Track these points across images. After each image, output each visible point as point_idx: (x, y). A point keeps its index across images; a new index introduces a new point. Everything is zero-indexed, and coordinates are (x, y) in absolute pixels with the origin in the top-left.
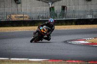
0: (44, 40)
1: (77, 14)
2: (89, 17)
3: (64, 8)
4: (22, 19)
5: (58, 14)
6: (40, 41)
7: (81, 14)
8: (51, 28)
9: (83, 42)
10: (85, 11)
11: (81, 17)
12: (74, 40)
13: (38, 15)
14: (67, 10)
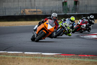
1: (89, 9)
7: (94, 9)
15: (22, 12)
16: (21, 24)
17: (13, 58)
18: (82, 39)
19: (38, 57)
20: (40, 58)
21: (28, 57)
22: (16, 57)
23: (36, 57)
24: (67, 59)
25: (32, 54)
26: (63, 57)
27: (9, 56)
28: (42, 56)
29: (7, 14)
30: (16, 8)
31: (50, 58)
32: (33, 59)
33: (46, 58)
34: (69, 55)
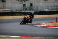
0: (29, 23)
1: (39, 8)
2: (46, 10)
3: (31, 5)
6: (27, 23)
7: (42, 8)
8: (32, 16)
9: (43, 25)
10: (44, 7)
11: (42, 10)
12: (37, 24)
14: (33, 6)
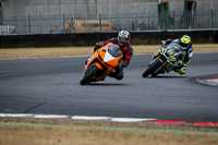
4: (97, 30)
5: (177, 19)
12: (211, 77)
13: (131, 21)
15: (67, 26)
16: (66, 53)
17: (47, 129)
18: (202, 88)
19: (102, 128)
20: (107, 128)
21: (80, 127)
22: (54, 126)
23: (98, 128)
24: (167, 131)
25: (89, 121)
26: (159, 128)
27: (38, 125)
28: (112, 124)
29: (35, 31)
30: (54, 18)
31: (129, 130)
32: (91, 131)
33: (120, 129)
34: (172, 123)
